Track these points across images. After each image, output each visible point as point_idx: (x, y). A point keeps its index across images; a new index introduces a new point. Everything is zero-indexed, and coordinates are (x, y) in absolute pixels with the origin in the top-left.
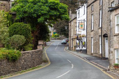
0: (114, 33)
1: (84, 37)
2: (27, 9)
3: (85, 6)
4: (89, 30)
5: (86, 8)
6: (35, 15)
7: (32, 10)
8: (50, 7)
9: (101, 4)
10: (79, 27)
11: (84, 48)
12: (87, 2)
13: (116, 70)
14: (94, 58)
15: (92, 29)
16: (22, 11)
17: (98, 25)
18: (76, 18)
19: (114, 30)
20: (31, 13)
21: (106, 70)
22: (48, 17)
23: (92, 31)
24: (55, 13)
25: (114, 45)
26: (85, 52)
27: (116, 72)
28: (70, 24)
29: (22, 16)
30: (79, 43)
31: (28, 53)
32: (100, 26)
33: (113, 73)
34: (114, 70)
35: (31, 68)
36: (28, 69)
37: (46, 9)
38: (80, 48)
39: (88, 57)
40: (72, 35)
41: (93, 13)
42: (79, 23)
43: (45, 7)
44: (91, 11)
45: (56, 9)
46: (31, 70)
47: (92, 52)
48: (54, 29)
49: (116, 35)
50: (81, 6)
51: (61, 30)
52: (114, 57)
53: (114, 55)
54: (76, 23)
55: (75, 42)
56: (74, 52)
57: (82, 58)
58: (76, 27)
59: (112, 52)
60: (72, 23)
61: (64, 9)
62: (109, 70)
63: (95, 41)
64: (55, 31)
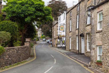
0: (96, 30)
1: (64, 37)
2: (15, 10)
3: (64, 14)
4: (68, 31)
5: (65, 15)
6: (22, 15)
7: (20, 11)
8: (36, 8)
9: (78, 10)
10: (60, 29)
11: (64, 46)
12: (66, 10)
13: (98, 67)
14: (72, 53)
15: (71, 30)
16: (11, 11)
17: (76, 27)
18: (58, 23)
19: (97, 27)
20: (18, 13)
21: (87, 66)
22: (34, 17)
23: (70, 32)
24: (41, 14)
25: (96, 42)
26: (64, 48)
27: (99, 68)
28: (53, 27)
29: (11, 16)
30: (60, 42)
31: (14, 49)
32: (77, 28)
33: (95, 69)
34: (96, 67)
35: (16, 63)
36: (13, 65)
37: (32, 9)
38: (60, 45)
39: (67, 53)
40: (55, 35)
41: (71, 18)
42: (60, 26)
43: (32, 8)
44: (69, 17)
45: (41, 10)
46: (15, 65)
47: (70, 49)
48: (42, 32)
49: (99, 32)
50: (62, 14)
51: (47, 32)
52: (96, 54)
53: (96, 52)
54: (58, 26)
55: (57, 41)
56: (56, 48)
57: (62, 53)
58: (58, 29)
59: (94, 49)
60: (55, 27)
61: (48, 11)
62: (90, 66)
63: (73, 40)
64: (42, 33)
